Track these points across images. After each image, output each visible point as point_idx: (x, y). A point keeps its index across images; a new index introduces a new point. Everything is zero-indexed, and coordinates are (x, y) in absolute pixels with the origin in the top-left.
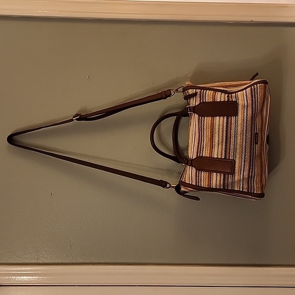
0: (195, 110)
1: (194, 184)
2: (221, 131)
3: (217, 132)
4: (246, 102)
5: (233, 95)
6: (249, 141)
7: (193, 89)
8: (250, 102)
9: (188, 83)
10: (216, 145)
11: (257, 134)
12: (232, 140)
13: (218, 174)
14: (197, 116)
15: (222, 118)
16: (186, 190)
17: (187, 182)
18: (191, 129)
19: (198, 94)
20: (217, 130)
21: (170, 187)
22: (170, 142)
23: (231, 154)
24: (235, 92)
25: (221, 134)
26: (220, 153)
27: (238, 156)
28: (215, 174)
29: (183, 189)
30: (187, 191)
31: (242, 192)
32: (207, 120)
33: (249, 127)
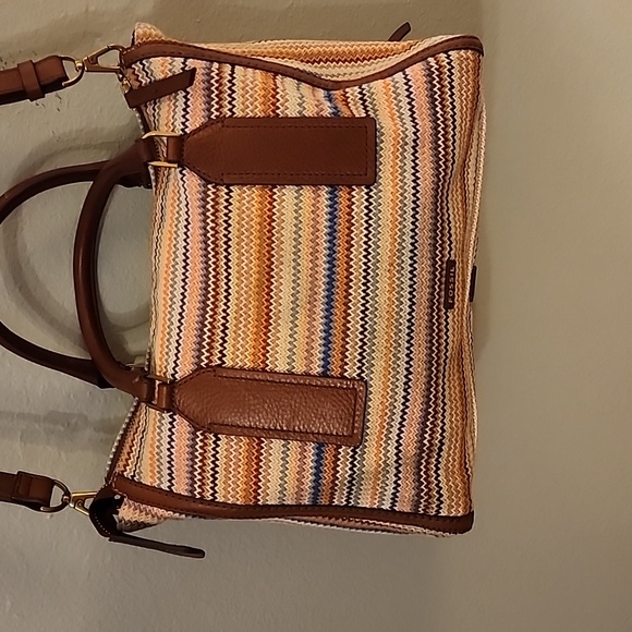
0: (185, 151)
1: (181, 488)
2: (305, 249)
3: (288, 256)
4: (409, 125)
5: (353, 92)
6: (423, 296)
7: (173, 55)
8: (425, 125)
9: (145, 30)
10: (286, 314)
11: (451, 264)
12: (356, 292)
13: (294, 445)
14: (192, 181)
15: (307, 192)
16: (143, 518)
17: (147, 481)
18: (165, 243)
19: (199, 77)
20: (288, 247)
21: (64, 504)
22: (63, 293)
23: (353, 354)
24: (359, 82)
25: (305, 263)
26: (300, 353)
27: (379, 364)
28: (277, 444)
29: (126, 513)
30: (149, 519)
31: (392, 515)
32: (245, 201)
33: (424, 237)
